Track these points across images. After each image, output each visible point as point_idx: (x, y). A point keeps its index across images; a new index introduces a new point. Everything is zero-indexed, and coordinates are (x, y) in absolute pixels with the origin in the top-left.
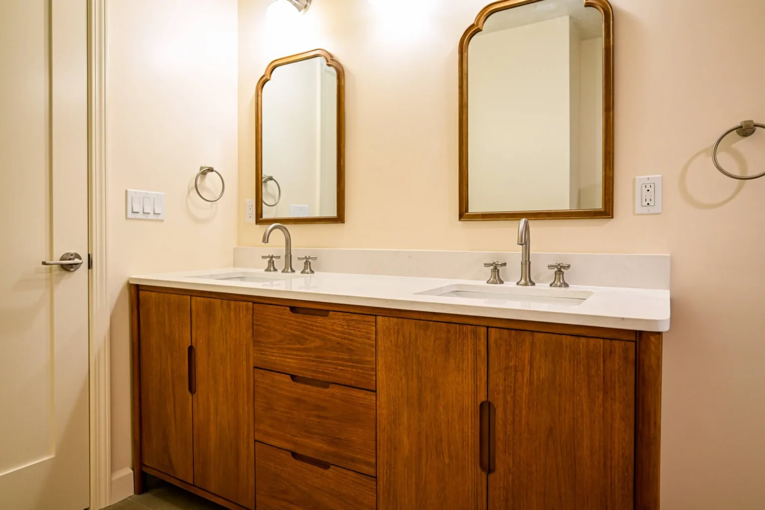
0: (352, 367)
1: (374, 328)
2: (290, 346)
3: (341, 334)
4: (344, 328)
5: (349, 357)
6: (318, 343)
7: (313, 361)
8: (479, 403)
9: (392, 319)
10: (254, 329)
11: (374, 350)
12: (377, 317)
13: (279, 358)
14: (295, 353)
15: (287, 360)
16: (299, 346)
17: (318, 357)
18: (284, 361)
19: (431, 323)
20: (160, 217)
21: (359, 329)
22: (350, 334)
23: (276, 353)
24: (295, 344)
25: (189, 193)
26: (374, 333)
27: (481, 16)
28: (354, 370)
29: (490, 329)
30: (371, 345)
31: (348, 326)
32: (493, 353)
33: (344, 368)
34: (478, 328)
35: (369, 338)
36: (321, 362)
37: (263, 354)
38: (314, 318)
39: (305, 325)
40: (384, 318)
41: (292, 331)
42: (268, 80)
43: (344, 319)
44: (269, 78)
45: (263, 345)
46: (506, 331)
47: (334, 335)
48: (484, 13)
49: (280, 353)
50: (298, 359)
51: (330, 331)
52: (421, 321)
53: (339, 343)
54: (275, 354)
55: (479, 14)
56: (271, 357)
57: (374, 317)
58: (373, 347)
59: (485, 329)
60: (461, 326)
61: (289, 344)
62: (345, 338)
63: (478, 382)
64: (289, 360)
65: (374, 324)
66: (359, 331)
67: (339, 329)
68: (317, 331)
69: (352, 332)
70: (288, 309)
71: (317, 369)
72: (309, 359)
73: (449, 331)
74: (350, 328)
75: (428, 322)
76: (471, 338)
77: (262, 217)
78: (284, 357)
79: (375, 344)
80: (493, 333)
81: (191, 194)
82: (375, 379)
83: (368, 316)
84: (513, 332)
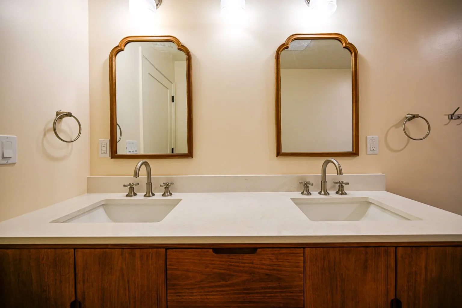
0: (282, 292)
1: (302, 258)
2: (213, 284)
3: (269, 267)
4: (273, 261)
5: (278, 285)
6: (245, 277)
7: (240, 294)
8: (390, 301)
9: (318, 249)
10: (168, 274)
11: (302, 275)
12: (305, 249)
13: (199, 297)
14: (219, 289)
15: (208, 297)
16: (224, 283)
17: (245, 289)
18: (206, 298)
19: (352, 248)
20: (10, 161)
21: (288, 261)
22: (279, 266)
23: (196, 292)
24: (220, 281)
25: (45, 135)
26: (303, 262)
27: (289, 39)
28: (283, 295)
29: (398, 248)
30: (300, 273)
31: (277, 259)
32: (399, 264)
33: (272, 295)
34: (389, 248)
35: (298, 267)
36: (249, 294)
37: (179, 296)
38: (240, 256)
39: (230, 264)
40: (311, 249)
41: (216, 270)
42: (123, 50)
43: (272, 254)
44: (123, 48)
45: (180, 287)
46: (409, 248)
47: (262, 269)
48: (291, 38)
49: (201, 292)
50: (223, 295)
51: (259, 266)
52: (344, 248)
53: (267, 275)
54: (195, 294)
55: (288, 38)
56: (191, 297)
57: (303, 249)
58: (301, 273)
59: (394, 248)
60: (376, 248)
61: (212, 282)
62: (274, 270)
63: (389, 287)
64: (211, 297)
65: (303, 255)
66: (288, 262)
67: (268, 262)
68: (244, 267)
69: (281, 263)
70: (211, 250)
71: (244, 299)
72: (235, 293)
73: (367, 253)
74: (279, 260)
75: (350, 248)
76: (384, 256)
77: (117, 153)
78: (206, 295)
79: (303, 270)
80: (400, 250)
81: (48, 136)
82: (303, 299)
83: (296, 249)
84: (414, 248)
